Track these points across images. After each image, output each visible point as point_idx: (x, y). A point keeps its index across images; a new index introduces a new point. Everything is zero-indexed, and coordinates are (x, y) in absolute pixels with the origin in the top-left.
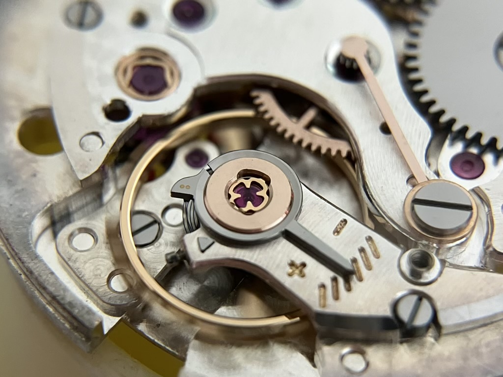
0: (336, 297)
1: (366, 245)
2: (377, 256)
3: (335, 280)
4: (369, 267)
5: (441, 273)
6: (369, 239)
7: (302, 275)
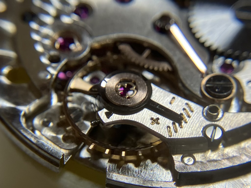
0: (176, 132)
1: (186, 107)
2: (192, 111)
3: (174, 124)
4: (189, 117)
5: (223, 116)
6: (187, 104)
7: (158, 123)
